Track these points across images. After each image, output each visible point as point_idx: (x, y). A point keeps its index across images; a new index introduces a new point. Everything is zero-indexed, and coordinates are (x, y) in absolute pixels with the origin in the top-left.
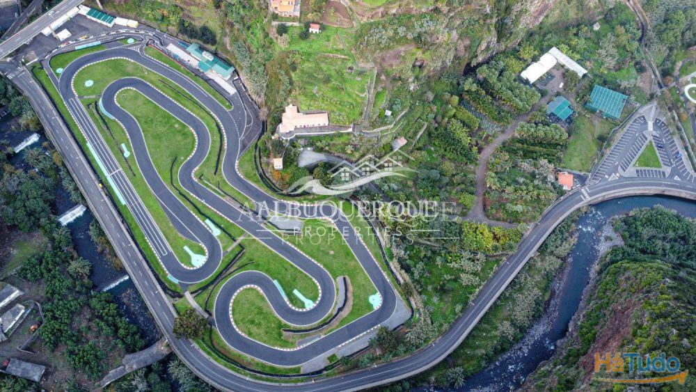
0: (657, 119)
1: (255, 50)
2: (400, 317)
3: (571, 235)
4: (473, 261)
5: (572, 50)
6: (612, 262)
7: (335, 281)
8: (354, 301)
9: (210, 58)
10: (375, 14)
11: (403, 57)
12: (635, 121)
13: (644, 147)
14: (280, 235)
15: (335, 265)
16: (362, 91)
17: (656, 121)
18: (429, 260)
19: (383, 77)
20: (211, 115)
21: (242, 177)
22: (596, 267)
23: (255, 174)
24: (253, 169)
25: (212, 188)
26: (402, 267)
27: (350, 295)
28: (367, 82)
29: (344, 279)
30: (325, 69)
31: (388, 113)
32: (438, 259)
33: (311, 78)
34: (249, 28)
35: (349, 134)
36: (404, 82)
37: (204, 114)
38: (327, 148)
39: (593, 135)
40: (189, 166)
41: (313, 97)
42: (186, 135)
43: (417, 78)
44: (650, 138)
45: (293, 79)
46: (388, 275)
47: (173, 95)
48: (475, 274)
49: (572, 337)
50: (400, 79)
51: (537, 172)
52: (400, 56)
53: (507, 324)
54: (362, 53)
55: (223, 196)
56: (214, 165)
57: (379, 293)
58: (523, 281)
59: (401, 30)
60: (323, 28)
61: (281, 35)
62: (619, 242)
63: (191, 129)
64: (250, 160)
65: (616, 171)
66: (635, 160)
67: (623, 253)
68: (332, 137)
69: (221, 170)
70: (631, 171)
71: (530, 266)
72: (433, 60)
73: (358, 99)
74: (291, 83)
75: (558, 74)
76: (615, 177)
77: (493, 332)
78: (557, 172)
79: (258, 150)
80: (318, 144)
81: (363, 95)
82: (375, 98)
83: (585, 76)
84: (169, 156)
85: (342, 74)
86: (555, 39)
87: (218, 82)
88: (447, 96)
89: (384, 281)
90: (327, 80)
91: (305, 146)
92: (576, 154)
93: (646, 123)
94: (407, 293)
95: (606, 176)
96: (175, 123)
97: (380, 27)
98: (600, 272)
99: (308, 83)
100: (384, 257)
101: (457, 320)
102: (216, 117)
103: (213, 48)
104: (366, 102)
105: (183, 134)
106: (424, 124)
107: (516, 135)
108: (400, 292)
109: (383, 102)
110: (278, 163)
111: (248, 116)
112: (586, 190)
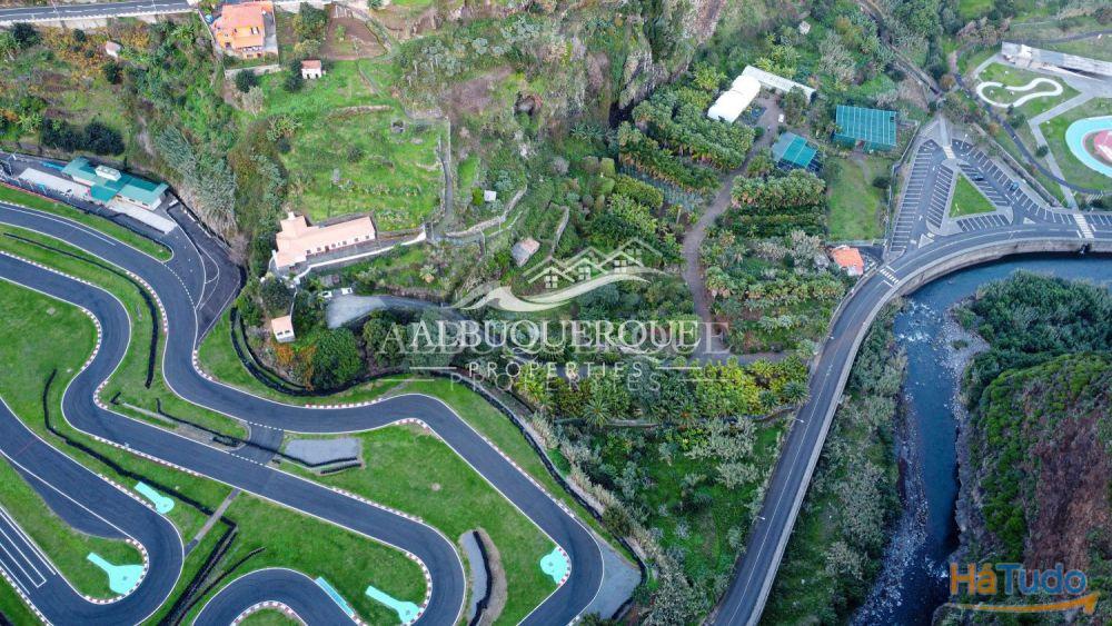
0: (954, 141)
1: (201, 137)
2: (618, 588)
3: (893, 351)
4: (732, 435)
5: (779, 64)
6: (986, 381)
7: (457, 545)
8: (508, 578)
9: (114, 176)
10: (424, 21)
11: (495, 93)
12: (921, 150)
13: (953, 185)
14: (313, 477)
15: (450, 510)
16: (431, 160)
17: (954, 144)
18: (645, 455)
19: (464, 132)
20: (126, 277)
21: (210, 379)
22: (960, 399)
23: (239, 369)
24: (232, 360)
25: (143, 416)
26: (594, 481)
27: (495, 567)
28: (437, 144)
29: (476, 535)
30: (347, 137)
31: (491, 196)
32: (662, 448)
33: (323, 158)
34: (183, 101)
35: (420, 245)
36: (507, 138)
37: (111, 277)
38: (382, 282)
39: (865, 183)
40: (87, 382)
41: (333, 192)
42: (72, 325)
43: (529, 134)
44: (956, 170)
45: (287, 168)
46: (569, 504)
47: (41, 256)
48: (745, 460)
49: (974, 541)
50: (497, 134)
51: (793, 254)
52: (488, 91)
53: (840, 547)
54: (413, 91)
55: (173, 427)
56: (144, 367)
57: (558, 547)
58: (839, 453)
59: (479, 45)
60: (327, 66)
61: (247, 91)
62: (980, 346)
63: (84, 310)
64: (224, 344)
65: (926, 231)
66: (948, 208)
67: (999, 360)
68: (387, 259)
69: (160, 375)
70: (949, 225)
71: (842, 425)
72: (550, 96)
73: (423, 176)
74: (284, 174)
75: (769, 103)
76: (925, 240)
77: (819, 573)
78: (828, 249)
79: (238, 320)
80: (362, 275)
81: (433, 168)
82: (459, 172)
83: (814, 96)
84: (38, 372)
85: (383, 139)
86: (746, 55)
87: (136, 217)
88: (592, 160)
89: (563, 518)
90: (356, 156)
91: (336, 286)
92: (847, 215)
93: (940, 149)
94: (618, 530)
95: (913, 242)
96: (47, 307)
97: (439, 43)
98: (972, 405)
99: (317, 168)
100: (551, 469)
101: (740, 564)
102: (137, 278)
103: (119, 159)
104: (441, 179)
105: (68, 324)
106: (564, 211)
107: (735, 202)
108: (603, 535)
109: (475, 176)
110: (282, 327)
111: (208, 263)
112: (888, 270)
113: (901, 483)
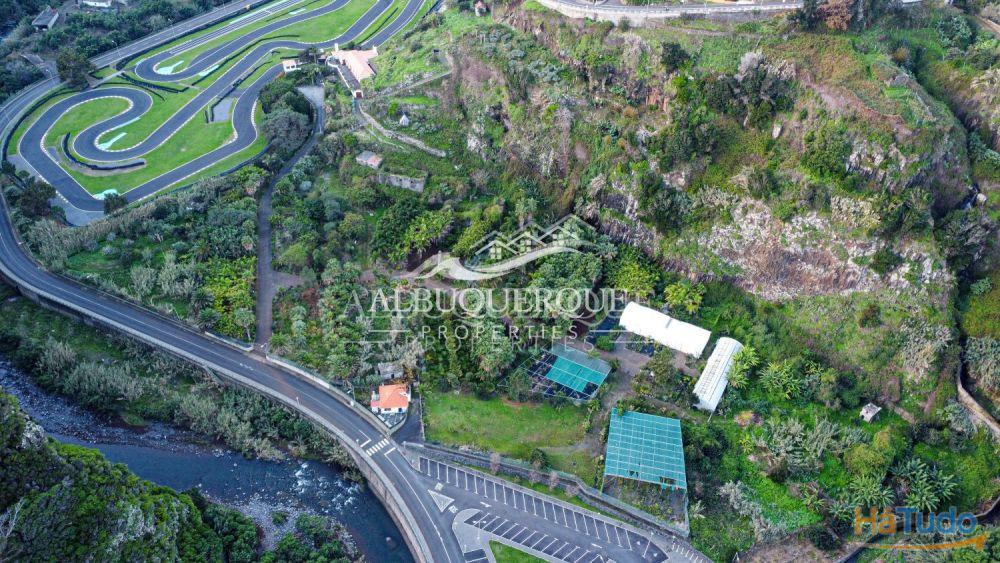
7: (139, 158)
8: (109, 177)
15: (164, 155)
27: (116, 170)
29: (142, 164)
31: (405, 122)
40: (289, 44)
43: (490, 141)
52: (486, 81)
66: (510, 543)
76: (444, 502)
84: (299, 32)
89: (140, 197)
92: (475, 417)
95: (439, 486)
96: (344, 27)
105: (331, 34)
109: (414, 106)
112: (386, 448)
113: (123, 425)
